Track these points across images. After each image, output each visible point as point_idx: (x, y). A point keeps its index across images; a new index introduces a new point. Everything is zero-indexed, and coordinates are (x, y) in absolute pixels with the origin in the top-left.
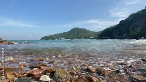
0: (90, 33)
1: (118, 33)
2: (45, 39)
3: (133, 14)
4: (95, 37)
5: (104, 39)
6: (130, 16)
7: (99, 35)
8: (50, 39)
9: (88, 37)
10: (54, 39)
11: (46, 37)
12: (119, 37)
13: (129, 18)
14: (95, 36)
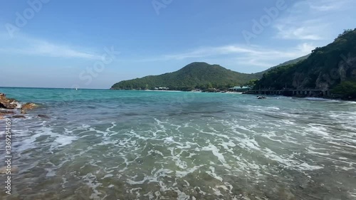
0: (231, 77)
1: (306, 81)
2: (122, 88)
3: (351, 32)
4: (244, 87)
5: (268, 94)
6: (341, 37)
7: (255, 82)
8: (134, 88)
9: (226, 86)
10: (143, 88)
11: (124, 82)
12: (308, 92)
13: (339, 42)
14: (245, 85)
